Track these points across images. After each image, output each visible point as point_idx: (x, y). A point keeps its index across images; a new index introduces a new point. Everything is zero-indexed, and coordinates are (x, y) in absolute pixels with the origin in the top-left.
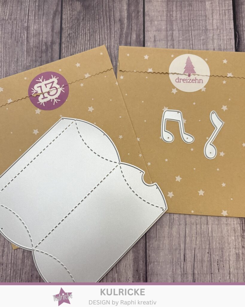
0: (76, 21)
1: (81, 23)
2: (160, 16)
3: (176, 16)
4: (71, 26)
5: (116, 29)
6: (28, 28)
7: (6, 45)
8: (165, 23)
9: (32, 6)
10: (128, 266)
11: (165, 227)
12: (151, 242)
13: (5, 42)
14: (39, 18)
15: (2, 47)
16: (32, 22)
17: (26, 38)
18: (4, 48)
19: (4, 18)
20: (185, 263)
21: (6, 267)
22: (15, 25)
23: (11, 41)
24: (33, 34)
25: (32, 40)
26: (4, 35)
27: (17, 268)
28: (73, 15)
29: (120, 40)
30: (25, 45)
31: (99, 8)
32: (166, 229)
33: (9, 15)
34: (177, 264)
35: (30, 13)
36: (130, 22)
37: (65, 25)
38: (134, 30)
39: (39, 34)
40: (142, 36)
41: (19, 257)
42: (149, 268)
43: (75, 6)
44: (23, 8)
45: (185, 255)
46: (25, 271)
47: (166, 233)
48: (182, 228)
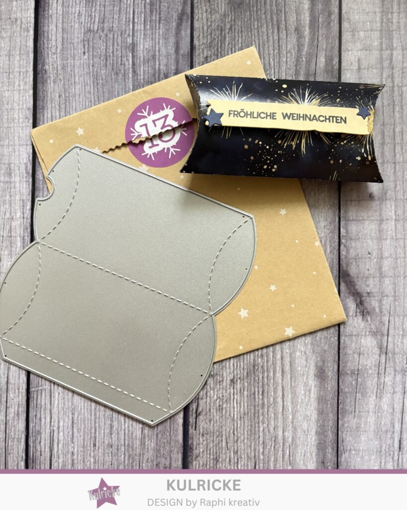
0: (218, 33)
1: (227, 36)
2: (370, 22)
3: (399, 22)
4: (210, 43)
5: (289, 47)
6: (133, 47)
7: (97, 79)
8: (378, 36)
9: (140, 5)
10: (309, 455)
11: (370, 396)
12: (346, 419)
13: (95, 73)
14: (152, 27)
15: (90, 83)
16: (141, 35)
17: (131, 66)
18: (94, 85)
19: (90, 27)
20: (400, 453)
21: (116, 451)
22: (111, 42)
23: (106, 72)
24: (144, 60)
25: (142, 68)
26: (93, 60)
27: (135, 453)
28: (213, 20)
29: (296, 68)
30: (131, 80)
31: (259, 7)
32: (371, 399)
33: (99, 22)
34: (387, 454)
35: (136, 17)
36: (314, 32)
37: (199, 40)
38: (322, 49)
39: (153, 58)
40: (336, 60)
41: (136, 436)
42: (343, 460)
43: (216, 3)
44: (124, 8)
45: (402, 441)
46: (147, 457)
47: (371, 406)
48: (397, 399)
